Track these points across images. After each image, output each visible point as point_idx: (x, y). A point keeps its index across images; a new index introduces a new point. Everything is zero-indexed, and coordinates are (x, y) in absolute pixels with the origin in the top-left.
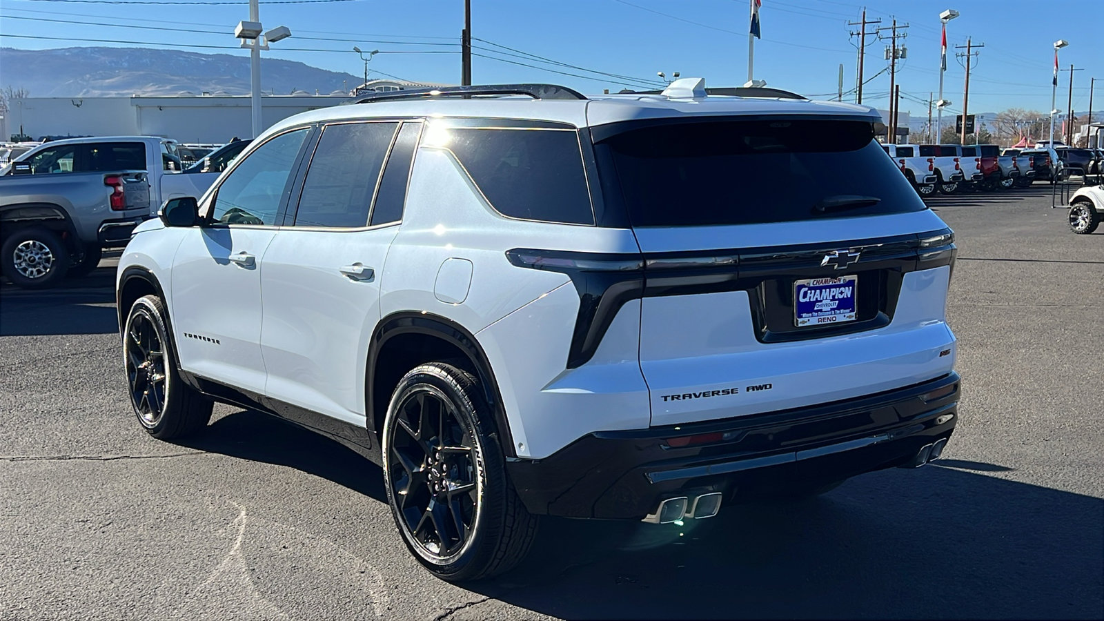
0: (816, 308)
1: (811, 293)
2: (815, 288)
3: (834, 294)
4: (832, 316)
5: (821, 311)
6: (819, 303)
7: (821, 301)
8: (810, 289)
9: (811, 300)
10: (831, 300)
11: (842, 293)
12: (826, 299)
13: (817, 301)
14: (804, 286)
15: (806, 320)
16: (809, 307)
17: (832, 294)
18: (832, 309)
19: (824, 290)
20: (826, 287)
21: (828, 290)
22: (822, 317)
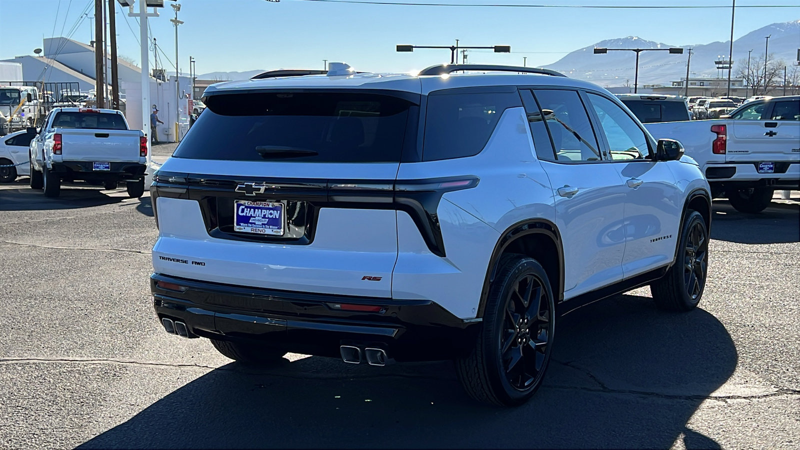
0: (250, 221)
1: (247, 210)
2: (251, 208)
3: (265, 214)
4: (262, 229)
5: (255, 224)
6: (254, 218)
7: (255, 217)
8: (247, 207)
9: (247, 215)
10: (263, 218)
11: (271, 214)
12: (259, 216)
13: (251, 216)
14: (242, 205)
15: (243, 227)
16: (245, 220)
17: (263, 214)
18: (263, 224)
19: (256, 210)
20: (258, 208)
21: (260, 210)
22: (254, 228)
